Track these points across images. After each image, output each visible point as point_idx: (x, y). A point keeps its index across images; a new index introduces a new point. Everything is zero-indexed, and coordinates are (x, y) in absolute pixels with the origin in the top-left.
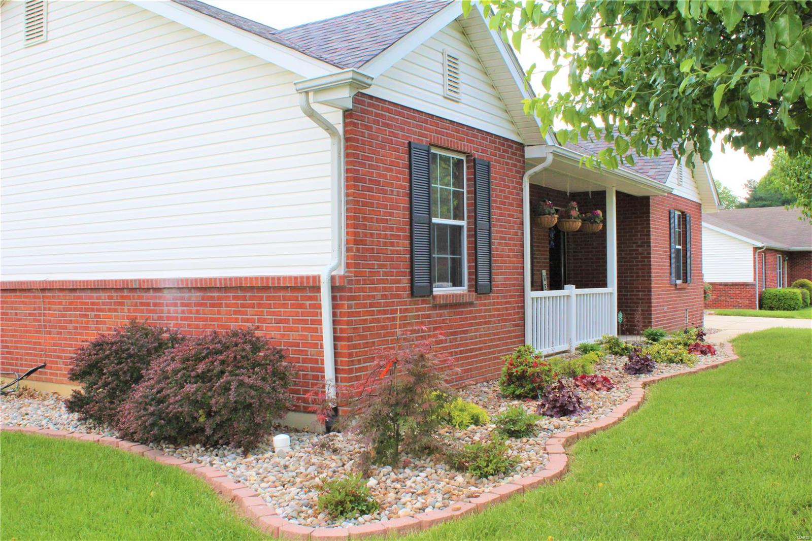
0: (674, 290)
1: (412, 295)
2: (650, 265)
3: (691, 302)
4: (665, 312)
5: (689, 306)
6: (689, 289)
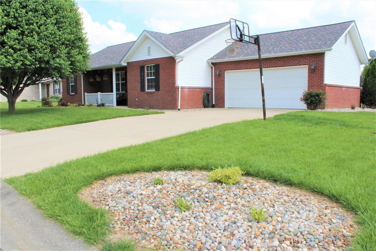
1: (67, 94)
3: (161, 98)
4: (137, 101)
5: (158, 100)
6: (158, 93)
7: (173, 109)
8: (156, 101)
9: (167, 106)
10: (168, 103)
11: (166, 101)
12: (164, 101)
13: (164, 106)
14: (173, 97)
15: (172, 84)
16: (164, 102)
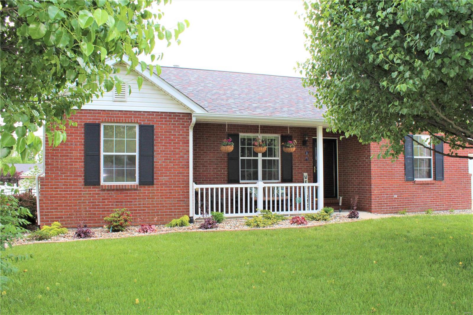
0: (413, 185)
1: (85, 185)
2: (371, 169)
3: (445, 192)
4: (395, 198)
5: (440, 195)
6: (440, 184)
7: (466, 208)
8: (436, 197)
9: (455, 205)
10: (457, 200)
11: (455, 196)
12: (451, 197)
13: (450, 205)
14: (467, 190)
15: (463, 170)
16: (451, 199)
